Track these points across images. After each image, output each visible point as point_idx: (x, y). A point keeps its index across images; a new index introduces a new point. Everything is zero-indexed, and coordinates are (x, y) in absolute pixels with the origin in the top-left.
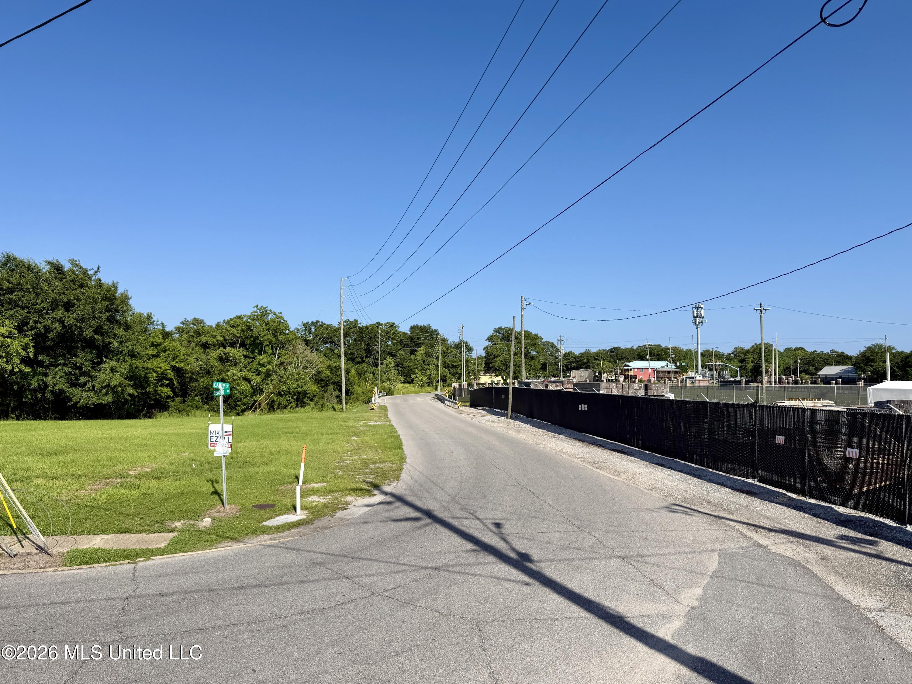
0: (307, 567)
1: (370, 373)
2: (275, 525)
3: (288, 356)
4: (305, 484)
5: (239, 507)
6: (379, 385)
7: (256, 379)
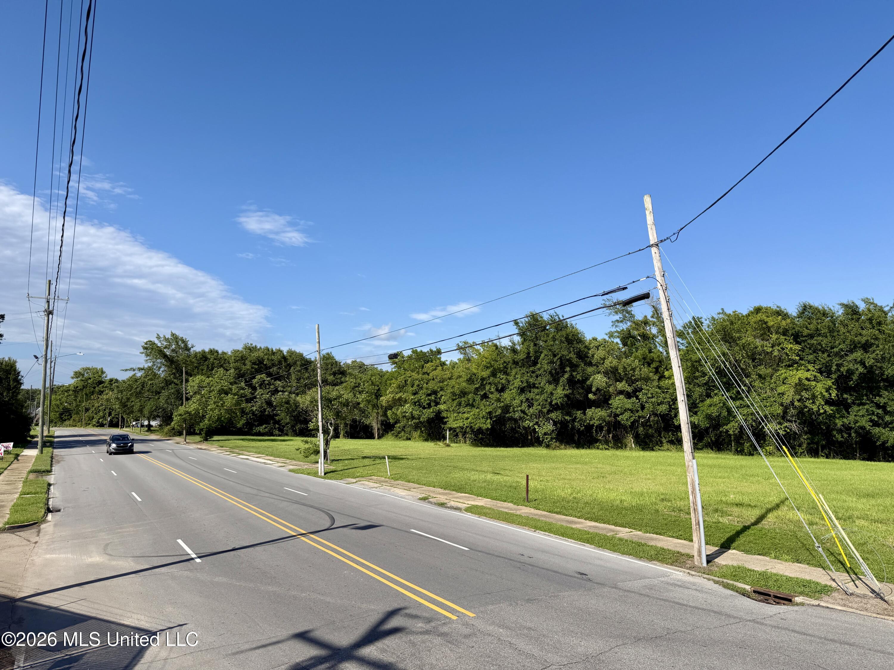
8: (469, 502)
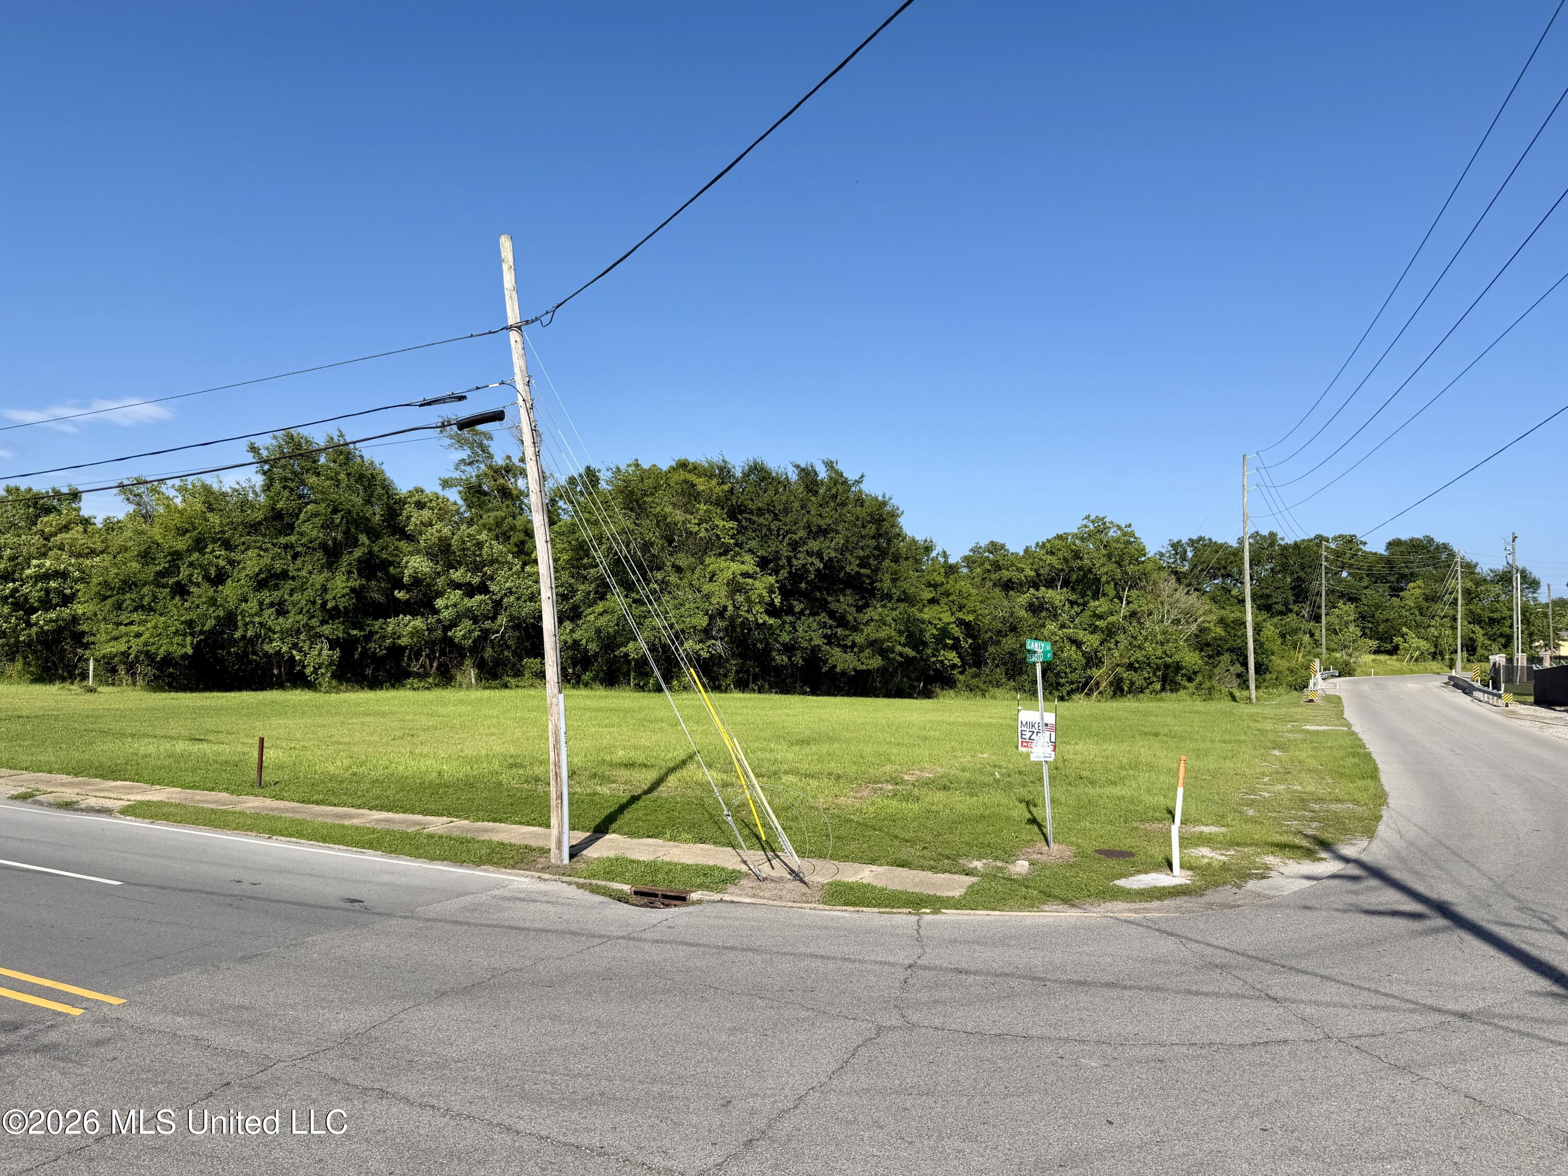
0: (1195, 967)
1: (1305, 633)
2: (1135, 887)
3: (1145, 601)
4: (1186, 824)
5: (1074, 849)
6: (1324, 655)
7: (1092, 641)
8: (132, 797)
